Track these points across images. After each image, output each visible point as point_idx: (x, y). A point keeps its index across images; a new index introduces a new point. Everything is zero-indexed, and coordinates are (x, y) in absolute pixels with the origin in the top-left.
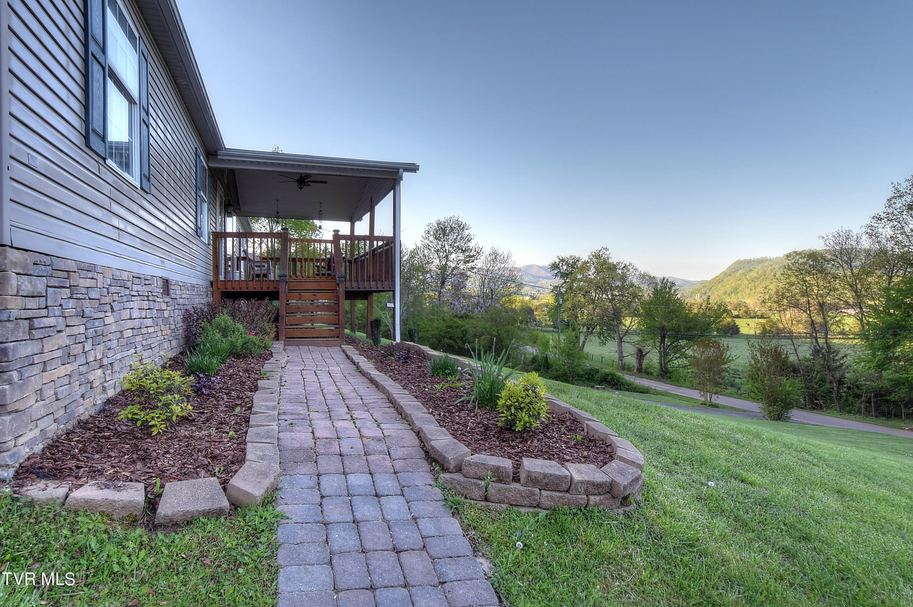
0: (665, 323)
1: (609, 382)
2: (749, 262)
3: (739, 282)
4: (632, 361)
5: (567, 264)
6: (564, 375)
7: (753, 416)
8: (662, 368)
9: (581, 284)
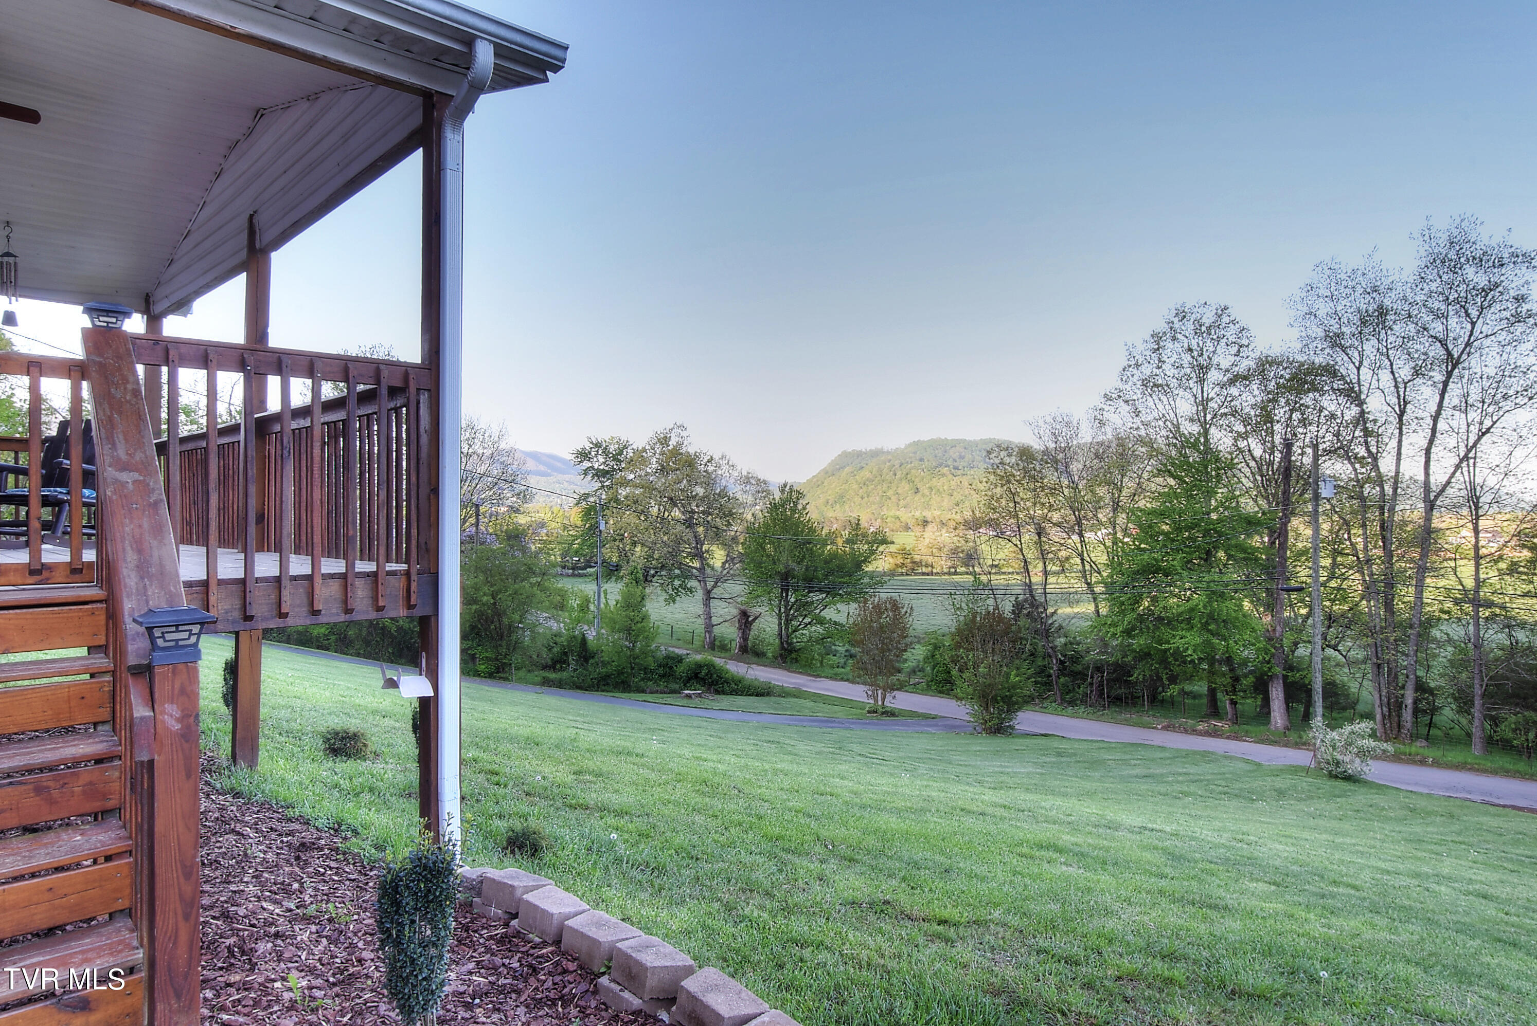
0: (793, 565)
1: (703, 679)
2: (859, 454)
3: (846, 486)
4: (729, 632)
5: (606, 452)
6: (620, 673)
7: (953, 727)
8: (782, 643)
9: (633, 492)
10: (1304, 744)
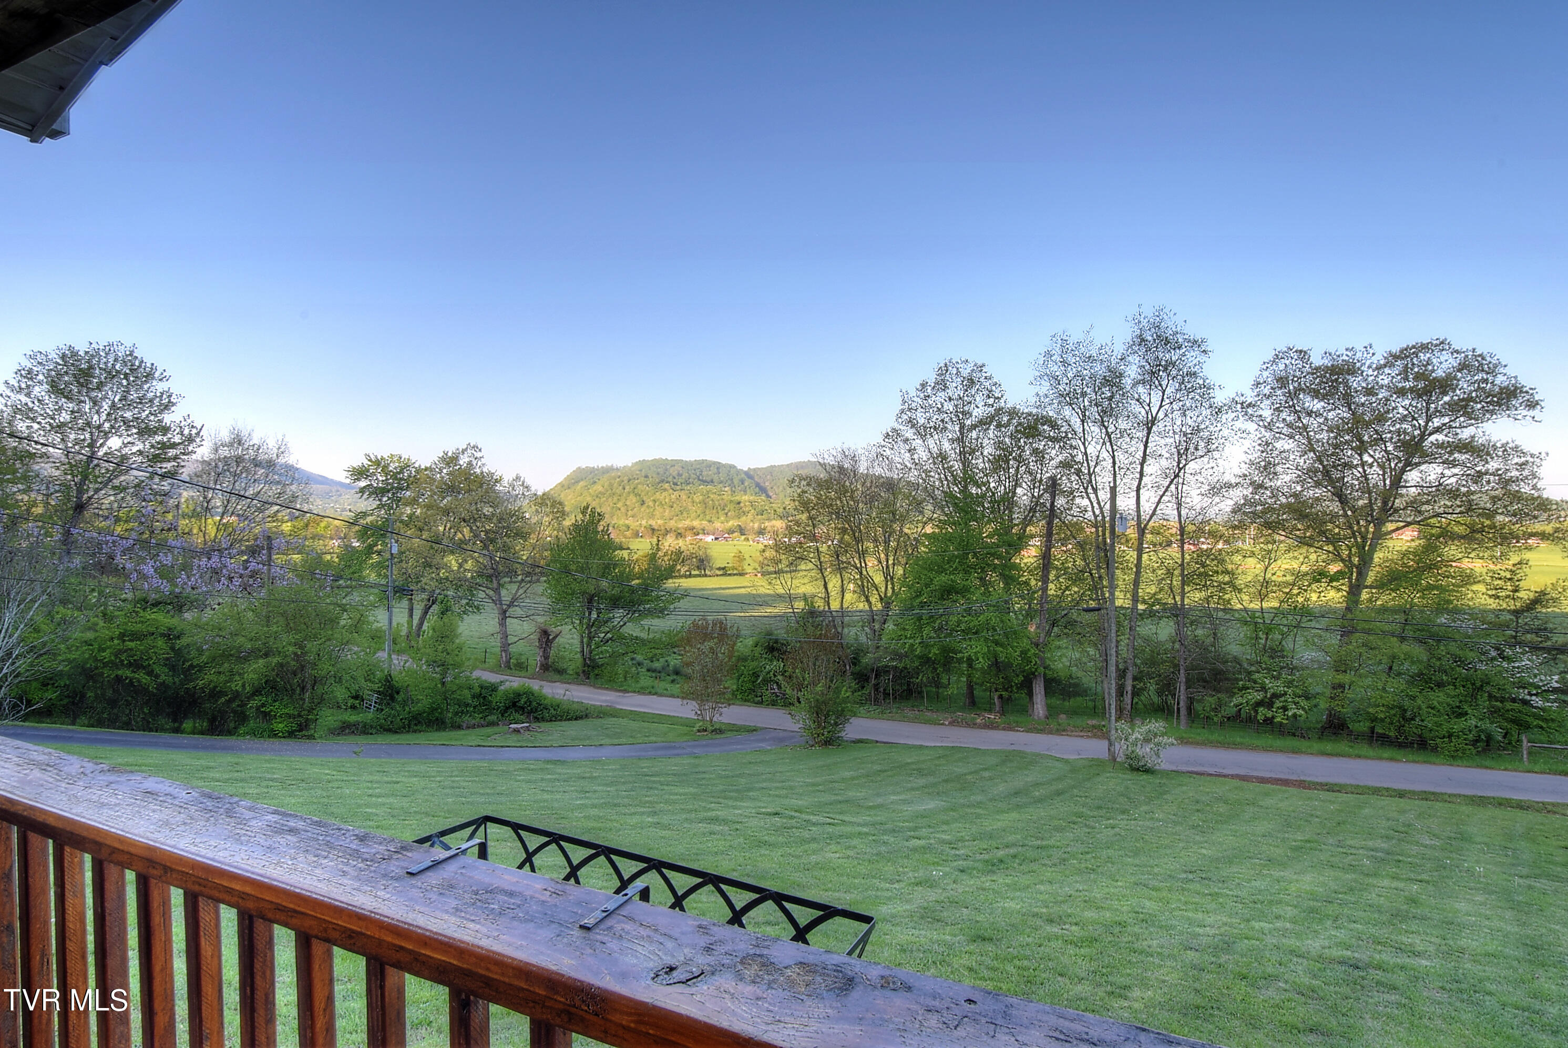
1: (523, 708)
4: (528, 650)
5: (386, 470)
6: (433, 710)
7: (782, 740)
8: (585, 659)
9: (419, 511)
10: (1064, 730)
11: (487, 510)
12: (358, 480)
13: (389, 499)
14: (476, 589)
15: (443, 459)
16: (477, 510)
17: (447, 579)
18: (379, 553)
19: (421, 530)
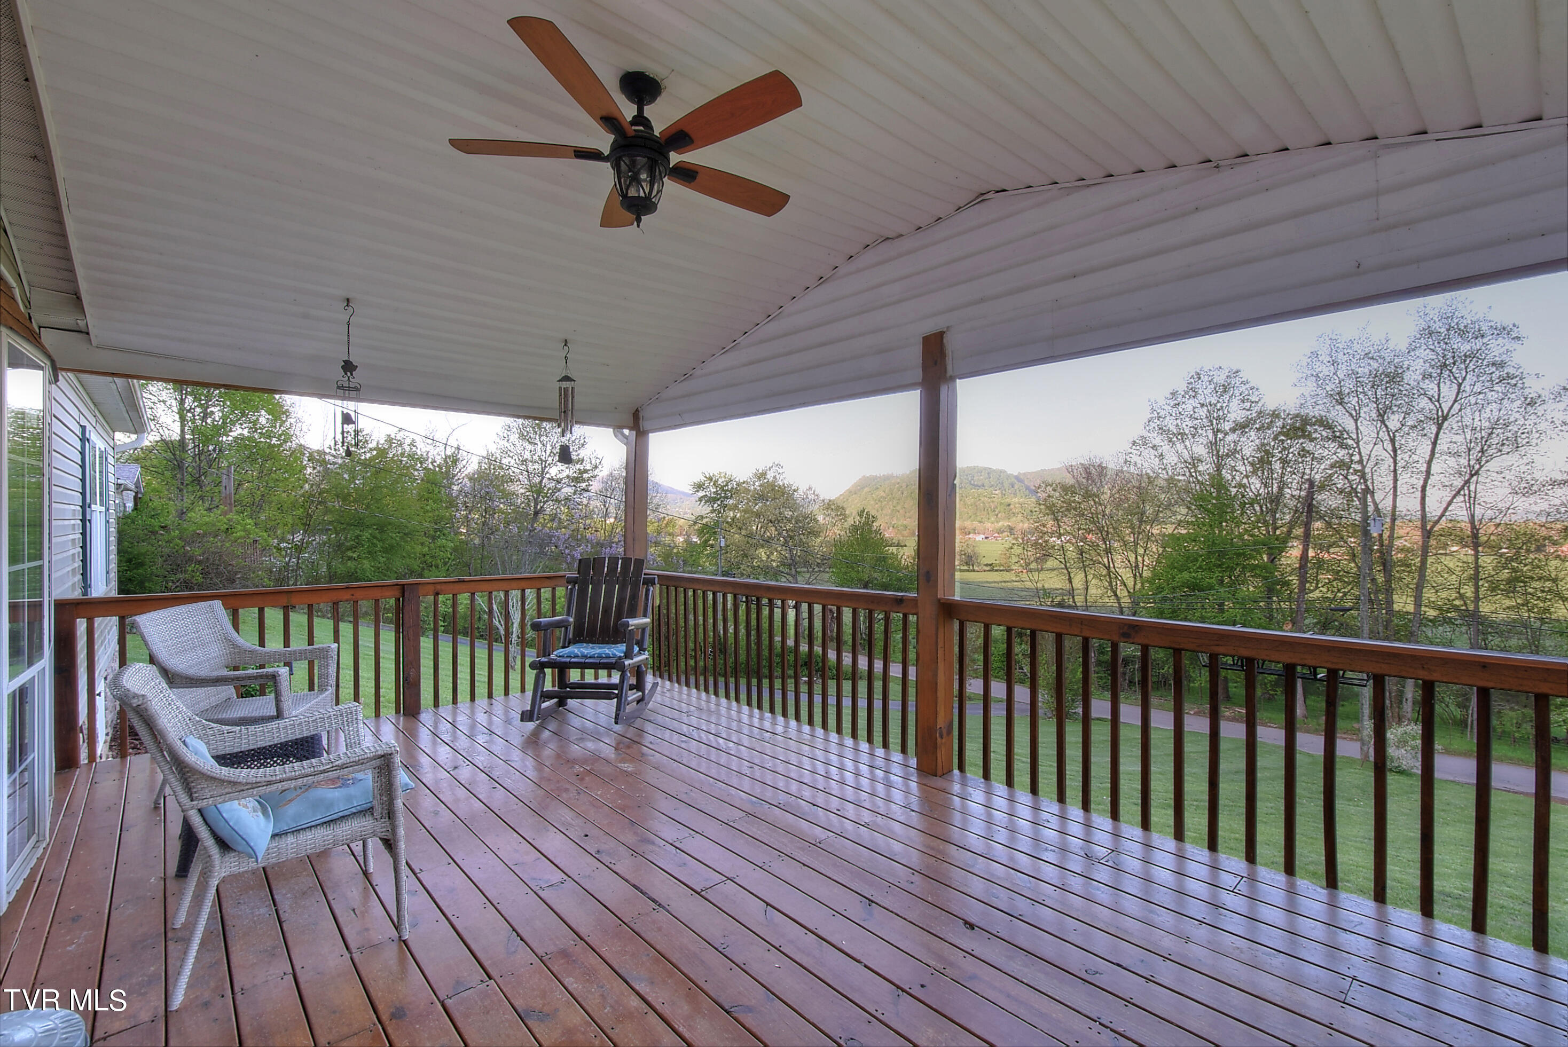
5: (716, 484)
7: (1023, 711)
9: (739, 515)
11: (788, 514)
12: (698, 491)
13: (719, 505)
14: (780, 575)
15: (755, 475)
16: (780, 513)
17: (759, 566)
18: (712, 546)
19: (740, 529)
